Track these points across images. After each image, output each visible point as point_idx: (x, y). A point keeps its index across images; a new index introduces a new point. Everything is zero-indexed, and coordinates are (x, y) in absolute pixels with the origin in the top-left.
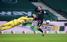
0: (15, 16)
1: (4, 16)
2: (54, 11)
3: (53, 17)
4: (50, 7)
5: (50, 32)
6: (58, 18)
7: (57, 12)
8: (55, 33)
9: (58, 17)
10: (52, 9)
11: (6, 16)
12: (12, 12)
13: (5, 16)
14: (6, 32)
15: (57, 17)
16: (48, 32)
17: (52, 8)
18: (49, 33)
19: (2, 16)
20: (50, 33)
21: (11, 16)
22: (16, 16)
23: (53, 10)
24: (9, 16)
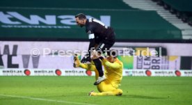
0: (65, 27)
1: (36, 27)
2: (173, 13)
3: (168, 32)
4: (162, 4)
5: (160, 72)
6: (183, 33)
7: (179, 17)
8: (175, 75)
9: (184, 30)
10: (166, 9)
11: (43, 27)
12: (57, 16)
13: (39, 27)
14: (41, 70)
15: (180, 31)
16: (156, 73)
17: (166, 6)
18: (158, 75)
19: (30, 27)
20: (161, 75)
21: (55, 27)
22: (69, 27)
23: (168, 11)
24: (50, 27)
